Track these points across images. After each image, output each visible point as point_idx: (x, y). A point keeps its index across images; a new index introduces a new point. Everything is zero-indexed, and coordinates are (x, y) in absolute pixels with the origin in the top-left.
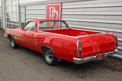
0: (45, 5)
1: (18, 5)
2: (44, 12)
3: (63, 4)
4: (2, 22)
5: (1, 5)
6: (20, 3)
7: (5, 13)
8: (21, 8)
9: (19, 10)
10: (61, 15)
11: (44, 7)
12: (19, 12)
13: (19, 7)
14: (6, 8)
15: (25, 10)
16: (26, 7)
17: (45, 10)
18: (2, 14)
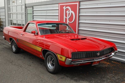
0: (57, 5)
1: (24, 4)
2: (57, 13)
3: (81, 3)
4: (5, 24)
5: (4, 6)
6: (26, 3)
7: (8, 14)
8: (27, 8)
9: (25, 11)
10: (79, 16)
11: (57, 7)
12: (25, 13)
13: (26, 7)
14: (9, 9)
15: (33, 11)
16: (34, 7)
17: (57, 11)
18: (4, 16)
